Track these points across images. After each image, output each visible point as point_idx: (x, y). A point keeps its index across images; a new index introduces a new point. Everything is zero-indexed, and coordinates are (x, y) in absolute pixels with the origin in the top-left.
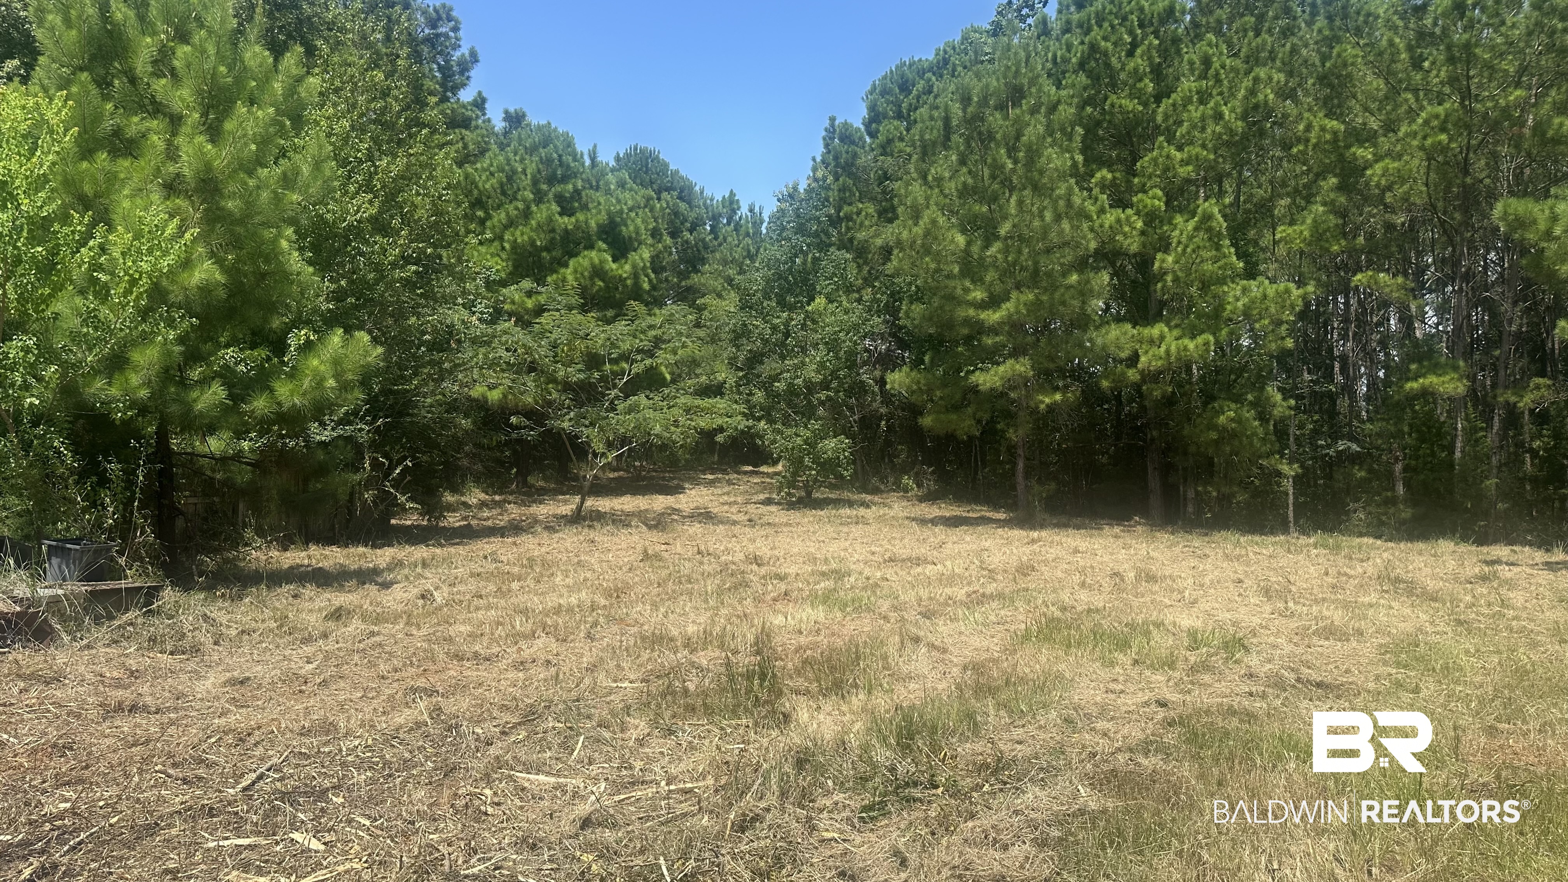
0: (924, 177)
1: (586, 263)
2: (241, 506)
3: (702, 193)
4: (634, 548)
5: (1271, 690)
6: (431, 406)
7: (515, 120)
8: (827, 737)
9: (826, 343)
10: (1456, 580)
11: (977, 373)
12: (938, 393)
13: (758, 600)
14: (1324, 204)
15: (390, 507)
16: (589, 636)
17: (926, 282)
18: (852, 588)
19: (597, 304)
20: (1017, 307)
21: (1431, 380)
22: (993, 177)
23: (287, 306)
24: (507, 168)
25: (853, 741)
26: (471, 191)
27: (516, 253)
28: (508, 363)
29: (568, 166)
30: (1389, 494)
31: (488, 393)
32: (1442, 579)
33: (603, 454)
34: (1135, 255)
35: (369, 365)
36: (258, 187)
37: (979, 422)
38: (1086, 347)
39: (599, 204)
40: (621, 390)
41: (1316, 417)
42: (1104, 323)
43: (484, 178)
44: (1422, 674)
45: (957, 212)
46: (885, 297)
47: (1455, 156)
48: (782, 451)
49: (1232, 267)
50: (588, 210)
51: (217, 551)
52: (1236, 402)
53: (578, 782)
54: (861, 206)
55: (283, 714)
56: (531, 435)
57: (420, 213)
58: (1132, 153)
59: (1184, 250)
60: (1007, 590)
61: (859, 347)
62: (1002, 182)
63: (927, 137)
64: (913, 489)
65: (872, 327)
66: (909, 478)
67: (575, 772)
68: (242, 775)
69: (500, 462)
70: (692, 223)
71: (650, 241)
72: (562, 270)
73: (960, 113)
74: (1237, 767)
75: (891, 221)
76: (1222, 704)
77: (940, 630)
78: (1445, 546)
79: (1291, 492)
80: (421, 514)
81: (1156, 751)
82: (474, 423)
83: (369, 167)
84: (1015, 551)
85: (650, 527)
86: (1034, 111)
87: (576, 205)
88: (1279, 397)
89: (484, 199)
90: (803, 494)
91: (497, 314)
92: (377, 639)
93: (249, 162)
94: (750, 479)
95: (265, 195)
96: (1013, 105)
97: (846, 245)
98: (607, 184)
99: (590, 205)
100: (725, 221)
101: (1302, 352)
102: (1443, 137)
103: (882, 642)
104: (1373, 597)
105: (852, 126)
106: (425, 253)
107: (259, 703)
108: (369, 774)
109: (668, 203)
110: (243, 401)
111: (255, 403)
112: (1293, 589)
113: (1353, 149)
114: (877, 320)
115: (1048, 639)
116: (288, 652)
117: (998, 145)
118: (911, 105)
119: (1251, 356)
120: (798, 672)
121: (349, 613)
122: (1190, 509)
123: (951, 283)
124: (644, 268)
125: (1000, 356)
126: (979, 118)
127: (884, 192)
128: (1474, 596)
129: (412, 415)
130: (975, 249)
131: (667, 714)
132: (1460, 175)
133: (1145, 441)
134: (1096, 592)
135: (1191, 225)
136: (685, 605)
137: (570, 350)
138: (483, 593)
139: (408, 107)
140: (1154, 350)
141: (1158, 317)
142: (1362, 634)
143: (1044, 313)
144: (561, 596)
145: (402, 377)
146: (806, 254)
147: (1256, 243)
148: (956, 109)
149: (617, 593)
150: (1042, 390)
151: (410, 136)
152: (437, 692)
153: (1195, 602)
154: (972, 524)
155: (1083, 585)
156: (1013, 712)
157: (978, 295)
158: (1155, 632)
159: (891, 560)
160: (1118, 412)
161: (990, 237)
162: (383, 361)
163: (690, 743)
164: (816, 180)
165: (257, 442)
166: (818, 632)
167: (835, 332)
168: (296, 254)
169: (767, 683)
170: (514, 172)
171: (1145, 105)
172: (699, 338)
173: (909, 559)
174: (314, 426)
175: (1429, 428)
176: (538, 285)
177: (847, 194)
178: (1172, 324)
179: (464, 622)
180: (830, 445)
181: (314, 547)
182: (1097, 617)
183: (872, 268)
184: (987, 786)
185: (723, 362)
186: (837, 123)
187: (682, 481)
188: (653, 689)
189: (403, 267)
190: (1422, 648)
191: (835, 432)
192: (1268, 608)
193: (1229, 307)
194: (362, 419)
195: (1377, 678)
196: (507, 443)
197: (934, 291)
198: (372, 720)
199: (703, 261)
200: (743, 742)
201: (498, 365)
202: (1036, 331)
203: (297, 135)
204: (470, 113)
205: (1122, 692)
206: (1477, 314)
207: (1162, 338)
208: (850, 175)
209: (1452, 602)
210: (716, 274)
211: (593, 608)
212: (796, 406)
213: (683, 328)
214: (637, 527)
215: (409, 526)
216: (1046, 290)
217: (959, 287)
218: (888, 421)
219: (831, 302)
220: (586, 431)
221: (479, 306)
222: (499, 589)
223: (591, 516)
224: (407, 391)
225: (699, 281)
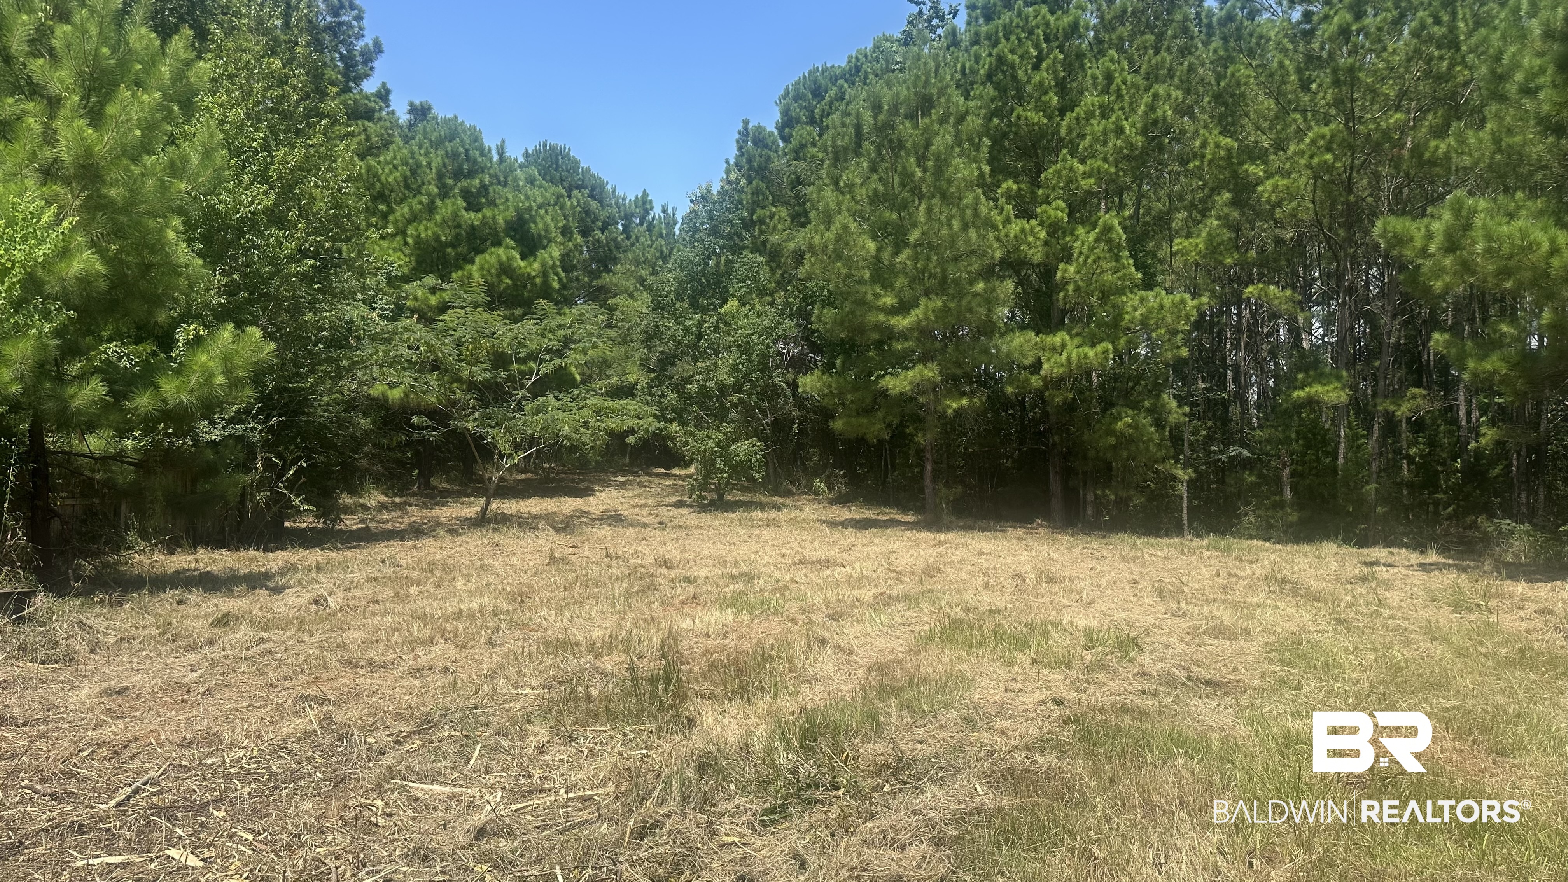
0: (836, 183)
1: (493, 260)
2: (123, 507)
3: (614, 191)
4: (541, 551)
5: (1162, 689)
6: (328, 405)
7: (420, 112)
8: (731, 740)
9: (739, 346)
10: (1338, 580)
11: (887, 378)
12: (849, 397)
13: (666, 603)
14: (1219, 218)
15: (285, 509)
16: (491, 643)
17: (837, 286)
18: (761, 590)
19: (504, 302)
20: (925, 314)
21: (1316, 389)
22: (903, 185)
23: (175, 300)
24: (411, 161)
25: (757, 746)
26: (373, 184)
27: (419, 248)
28: (409, 361)
29: (475, 162)
30: (1277, 498)
31: (389, 392)
32: (1324, 579)
33: (510, 456)
34: (1039, 265)
35: (261, 360)
36: (143, 175)
37: (889, 425)
38: (991, 353)
39: (507, 200)
40: (528, 390)
41: (1210, 424)
42: (1009, 330)
43: (387, 171)
44: (1305, 672)
45: (868, 219)
46: (798, 301)
47: (1339, 175)
48: (693, 454)
49: (1132, 278)
50: (496, 205)
51: (96, 554)
52: (1133, 408)
53: (474, 791)
54: (774, 209)
55: (162, 725)
56: (434, 435)
57: (319, 205)
58: (1037, 164)
59: (1085, 261)
60: (913, 592)
61: (771, 350)
62: (911, 190)
63: (839, 143)
64: (824, 492)
65: (785, 330)
66: (821, 482)
67: (470, 781)
68: (117, 790)
69: (401, 463)
70: (604, 222)
71: (560, 239)
72: (468, 267)
73: (871, 120)
74: (1128, 763)
75: (803, 225)
76: (1115, 702)
77: (847, 632)
78: (1329, 548)
79: (1185, 496)
80: (316, 517)
81: (1052, 748)
82: (374, 422)
83: (265, 157)
84: (922, 553)
85: (558, 530)
86: (942, 121)
87: (483, 200)
88: (1174, 404)
89: (387, 192)
90: (715, 496)
91: (399, 310)
92: (267, 646)
93: (134, 147)
94: (662, 481)
95: (150, 182)
96: (923, 115)
97: (760, 247)
98: (516, 180)
99: (498, 201)
100: (638, 221)
101: (1197, 362)
102: (1329, 157)
103: (788, 644)
104: (1260, 598)
105: (765, 130)
106: (323, 247)
107: (138, 713)
108: (253, 786)
109: (578, 202)
110: (125, 397)
111: (139, 400)
112: (1186, 589)
113: (1246, 166)
114: (788, 323)
115: (951, 639)
116: (170, 660)
117: (908, 154)
118: (823, 110)
119: (1148, 364)
120: (704, 676)
121: (237, 619)
122: (1090, 512)
123: (862, 289)
124: (554, 266)
125: (910, 361)
126: (889, 126)
127: (797, 196)
128: (1354, 596)
129: (308, 414)
130: (886, 255)
131: (569, 721)
132: (1344, 193)
133: (1047, 446)
134: (999, 593)
135: (1092, 236)
136: (591, 609)
137: (475, 348)
138: (380, 598)
139: (307, 97)
140: (1056, 358)
141: (1060, 325)
142: (1249, 633)
143: (951, 320)
144: (462, 601)
145: (298, 374)
146: (718, 256)
147: (1154, 256)
148: (867, 117)
149: (521, 597)
150: (949, 394)
151: (309, 126)
152: (329, 700)
153: (1092, 602)
154: (881, 527)
155: (986, 586)
156: (915, 712)
157: (888, 300)
158: (1053, 631)
159: (801, 562)
160: (1022, 418)
161: (900, 244)
162: (277, 356)
163: (592, 749)
164: (729, 182)
165: (141, 441)
166: (726, 635)
167: (748, 335)
168: (184, 245)
169: (671, 688)
170: (419, 165)
171: (1050, 118)
172: (610, 339)
173: (819, 562)
174: (203, 426)
175: (1314, 435)
176: (443, 281)
177: (761, 198)
178: (1074, 332)
179: (358, 628)
180: (742, 448)
181: (203, 551)
182: (998, 617)
183: (785, 272)
184: (887, 786)
185: (635, 363)
186: (750, 126)
187: (593, 483)
188: (554, 694)
189: (299, 261)
190: (1304, 647)
191: (747, 434)
192: (1161, 608)
193: (1127, 317)
194: (254, 417)
195: (1263, 676)
196: (408, 444)
197: (845, 296)
198: (259, 730)
199: (615, 261)
200: (646, 748)
201: (399, 363)
202: (945, 336)
203: (188, 122)
204: (373, 104)
205: (1021, 690)
206: (1359, 326)
207: (1064, 345)
208: (763, 178)
209: (1333, 602)
210: (629, 274)
211: (495, 613)
212: (708, 409)
213: (594, 329)
214: (544, 530)
215: (304, 529)
216: (954, 297)
217: (870, 292)
218: (800, 424)
219: (744, 304)
220: (491, 432)
221: (379, 302)
222: (397, 594)
223: (496, 519)
224: (303, 389)
225: (611, 280)
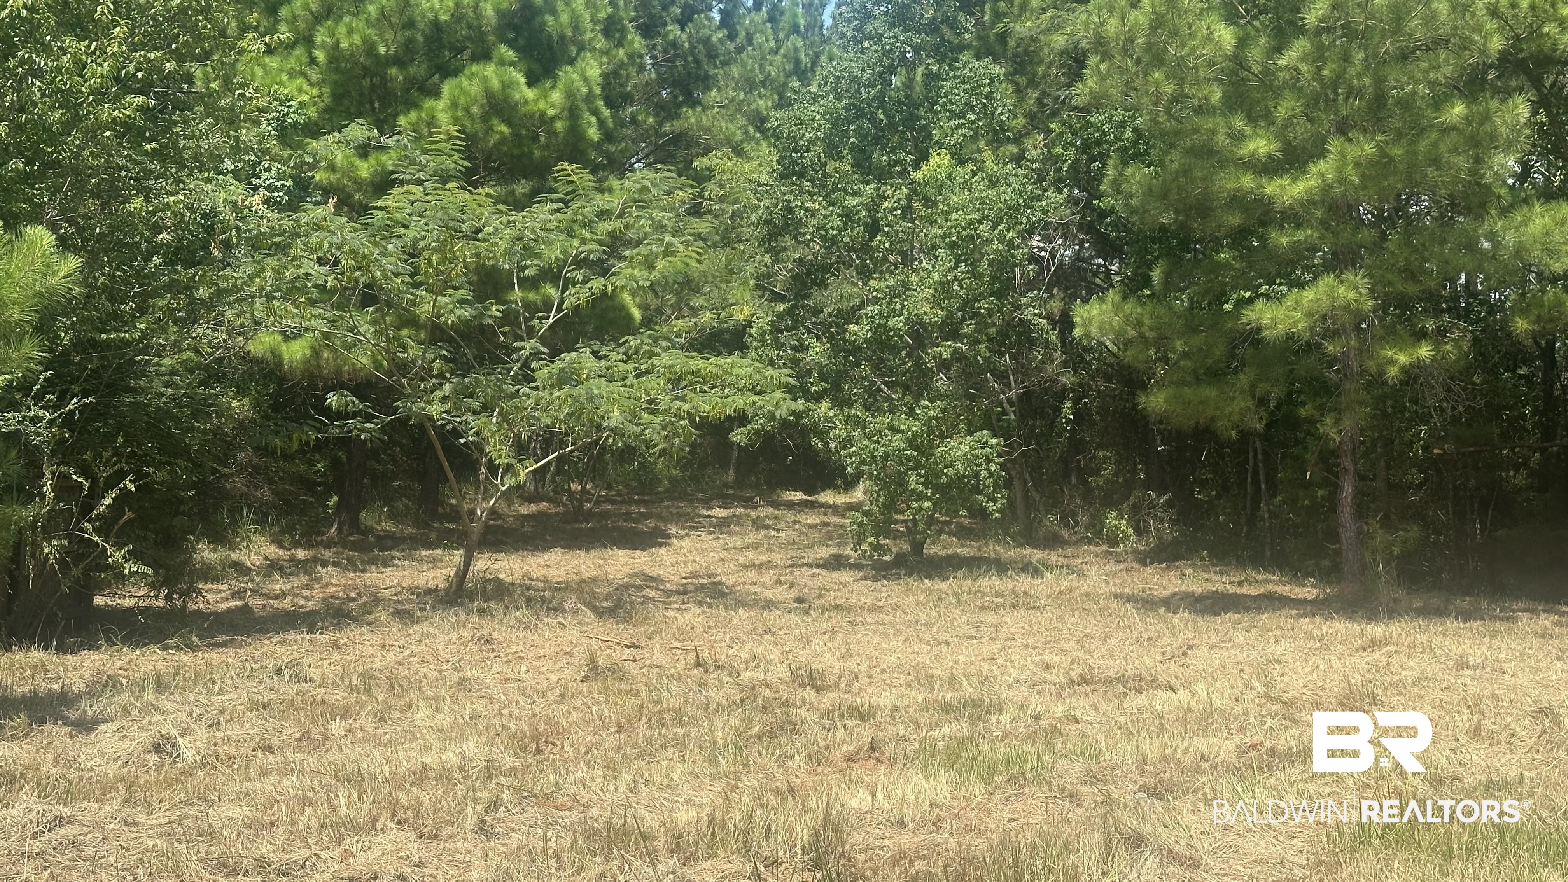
1: (475, 88)
4: (570, 654)
6: (173, 373)
9: (953, 245)
11: (1259, 304)
12: (1179, 345)
13: (817, 759)
15: (96, 571)
16: (483, 829)
17: (1154, 121)
18: (1005, 736)
19: (496, 170)
20: (1340, 170)
27: (337, 70)
28: (322, 288)
31: (284, 347)
33: (509, 468)
35: (51, 292)
37: (1262, 402)
38: (1482, 251)
40: (543, 340)
42: (1519, 202)
46: (1071, 152)
48: (863, 462)
56: (367, 430)
61: (1018, 253)
64: (1127, 538)
65: (1045, 212)
66: (1120, 517)
69: (308, 485)
71: (601, 43)
72: (429, 103)
77: (1184, 822)
80: (152, 586)
82: (255, 405)
84: (1336, 663)
85: (600, 613)
90: (906, 547)
91: (302, 190)
92: (69, 831)
94: (800, 518)
97: (993, 46)
103: (1066, 845)
106: (161, 70)
114: (1054, 198)
121: (13, 779)
123: (1207, 123)
124: (589, 98)
125: (1307, 268)
129: (135, 391)
130: (1255, 54)
136: (671, 768)
137: (443, 260)
138: (275, 741)
143: (1395, 182)
144: (427, 748)
145: (116, 316)
146: (911, 66)
149: (536, 743)
150: (1390, 335)
154: (1247, 609)
155: (1476, 733)
157: (1261, 146)
159: (1084, 680)
160: (1549, 384)
161: (1286, 29)
162: (79, 283)
166: (937, 823)
167: (971, 223)
172: (699, 237)
173: (1122, 679)
176: (381, 132)
179: (237, 799)
180: (960, 449)
183: (1044, 94)
185: (745, 283)
187: (665, 520)
189: (117, 99)
191: (969, 423)
194: (38, 398)
196: (320, 446)
197: (1171, 139)
199: (707, 82)
201: (303, 291)
202: (1380, 217)
210: (732, 108)
211: (490, 772)
212: (891, 372)
213: (666, 217)
214: (576, 612)
215: (129, 610)
216: (1400, 135)
217: (1222, 130)
218: (1076, 401)
219: (962, 162)
220: (475, 422)
221: (265, 175)
222: (306, 735)
223: (484, 590)
224: (126, 343)
225: (699, 122)
